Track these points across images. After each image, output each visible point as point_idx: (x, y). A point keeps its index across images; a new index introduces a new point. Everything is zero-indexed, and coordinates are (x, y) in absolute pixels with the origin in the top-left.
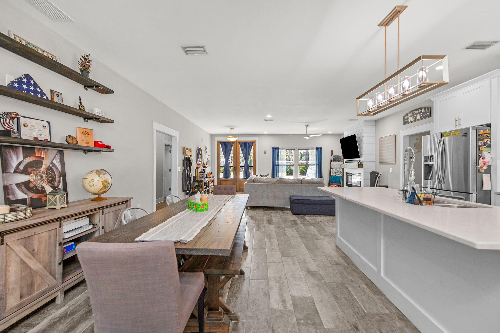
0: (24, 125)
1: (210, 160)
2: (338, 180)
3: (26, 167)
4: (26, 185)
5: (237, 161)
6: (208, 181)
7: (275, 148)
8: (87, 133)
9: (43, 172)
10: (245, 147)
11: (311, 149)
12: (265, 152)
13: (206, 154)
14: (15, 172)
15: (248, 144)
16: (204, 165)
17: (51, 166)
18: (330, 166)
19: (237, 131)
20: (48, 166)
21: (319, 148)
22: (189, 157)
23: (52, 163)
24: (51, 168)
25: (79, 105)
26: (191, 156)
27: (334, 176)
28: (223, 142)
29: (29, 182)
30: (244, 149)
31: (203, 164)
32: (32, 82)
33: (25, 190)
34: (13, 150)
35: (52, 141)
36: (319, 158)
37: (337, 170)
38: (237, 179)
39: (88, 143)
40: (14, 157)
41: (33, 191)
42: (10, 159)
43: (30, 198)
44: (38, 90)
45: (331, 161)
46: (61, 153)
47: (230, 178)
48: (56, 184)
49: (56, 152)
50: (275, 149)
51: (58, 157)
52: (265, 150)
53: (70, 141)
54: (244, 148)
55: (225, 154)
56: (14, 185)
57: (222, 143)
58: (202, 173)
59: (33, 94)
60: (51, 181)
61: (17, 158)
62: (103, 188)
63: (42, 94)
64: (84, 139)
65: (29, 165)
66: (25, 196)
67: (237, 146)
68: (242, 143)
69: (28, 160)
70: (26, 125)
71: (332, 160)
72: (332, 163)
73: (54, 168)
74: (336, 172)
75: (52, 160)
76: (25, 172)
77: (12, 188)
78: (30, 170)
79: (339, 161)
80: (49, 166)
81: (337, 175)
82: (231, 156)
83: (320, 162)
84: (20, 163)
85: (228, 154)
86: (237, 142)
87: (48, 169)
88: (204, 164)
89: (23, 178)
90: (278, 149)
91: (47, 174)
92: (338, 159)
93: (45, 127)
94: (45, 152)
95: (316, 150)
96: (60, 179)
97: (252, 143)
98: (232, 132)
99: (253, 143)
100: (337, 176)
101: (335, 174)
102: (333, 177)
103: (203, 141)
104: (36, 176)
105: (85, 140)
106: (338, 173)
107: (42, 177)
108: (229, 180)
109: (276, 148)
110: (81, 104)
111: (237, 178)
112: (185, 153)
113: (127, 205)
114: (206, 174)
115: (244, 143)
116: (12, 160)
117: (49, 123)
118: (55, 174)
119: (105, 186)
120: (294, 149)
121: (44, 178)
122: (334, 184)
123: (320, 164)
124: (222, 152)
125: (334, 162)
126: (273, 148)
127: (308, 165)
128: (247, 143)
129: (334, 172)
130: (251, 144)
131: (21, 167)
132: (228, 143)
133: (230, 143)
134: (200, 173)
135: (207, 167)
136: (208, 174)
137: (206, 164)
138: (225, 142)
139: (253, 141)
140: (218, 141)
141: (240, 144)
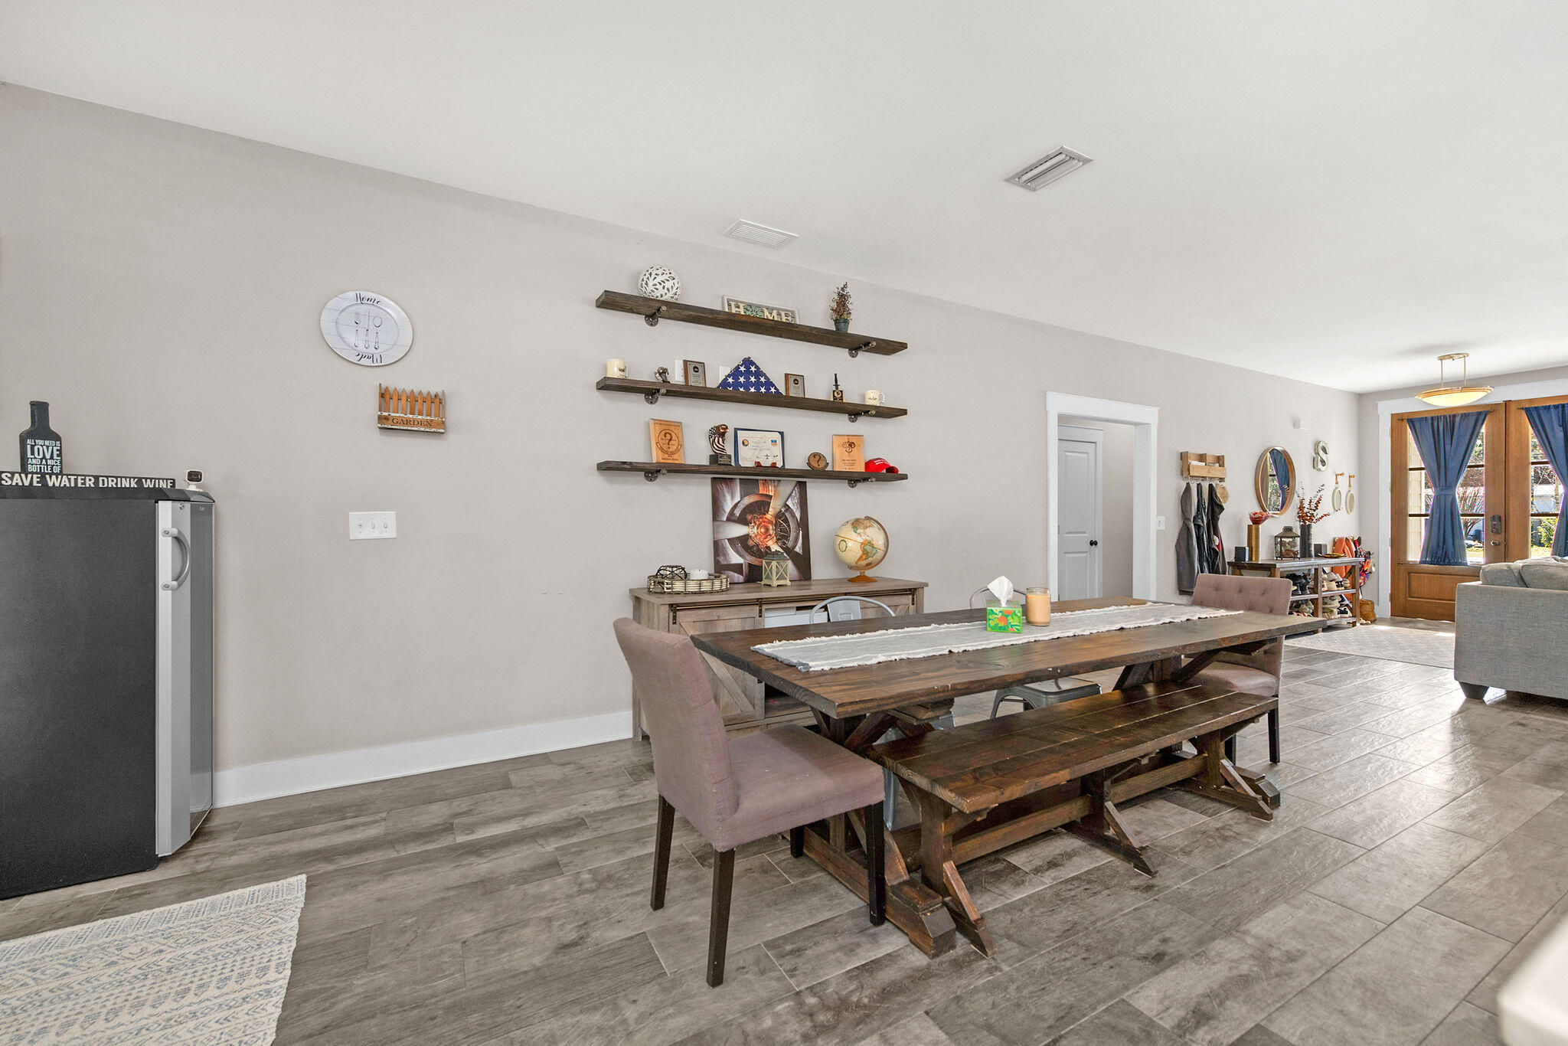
0: (743, 443)
1: (1354, 491)
3: (745, 511)
4: (743, 543)
5: (1512, 487)
6: (1316, 570)
8: (851, 445)
9: (770, 522)
13: (1319, 470)
14: (729, 520)
16: (1306, 510)
17: (783, 510)
19: (1480, 362)
20: (778, 511)
22: (1211, 486)
23: (786, 505)
24: (783, 514)
25: (834, 391)
26: (1222, 480)
28: (1421, 416)
29: (747, 537)
31: (1301, 508)
32: (753, 369)
33: (741, 549)
34: (727, 484)
35: (786, 467)
39: (853, 464)
40: (728, 497)
41: (753, 552)
42: (722, 499)
43: (747, 564)
44: (763, 379)
46: (802, 486)
47: (1465, 564)
48: (790, 544)
49: (794, 483)
51: (796, 494)
53: (815, 464)
55: (1434, 466)
56: (727, 541)
57: (1421, 419)
58: (1290, 540)
59: (742, 390)
60: (782, 537)
61: (733, 498)
62: (864, 557)
63: (769, 384)
64: (846, 456)
65: (749, 509)
66: (740, 561)
69: (747, 501)
70: (746, 443)
73: (788, 515)
75: (784, 500)
76: (743, 520)
77: (723, 545)
78: (749, 517)
80: (780, 511)
84: (736, 506)
86: (1513, 407)
87: (779, 515)
88: (1306, 505)
89: (739, 530)
91: (777, 525)
93: (776, 441)
94: (775, 487)
96: (798, 534)
98: (1453, 369)
103: (1305, 423)
104: (758, 528)
105: (847, 458)
107: (767, 530)
108: (1460, 572)
110: (837, 388)
112: (1189, 471)
113: (913, 599)
114: (1319, 545)
115: (1556, 407)
116: (725, 500)
117: (782, 433)
118: (789, 526)
119: (865, 553)
121: (771, 532)
124: (1415, 460)
131: (737, 512)
132: (1454, 416)
133: (1465, 416)
134: (1279, 540)
135: (1319, 516)
136: (1334, 543)
137: (1313, 507)
138: (1432, 418)
140: (1401, 414)
141: (1534, 412)
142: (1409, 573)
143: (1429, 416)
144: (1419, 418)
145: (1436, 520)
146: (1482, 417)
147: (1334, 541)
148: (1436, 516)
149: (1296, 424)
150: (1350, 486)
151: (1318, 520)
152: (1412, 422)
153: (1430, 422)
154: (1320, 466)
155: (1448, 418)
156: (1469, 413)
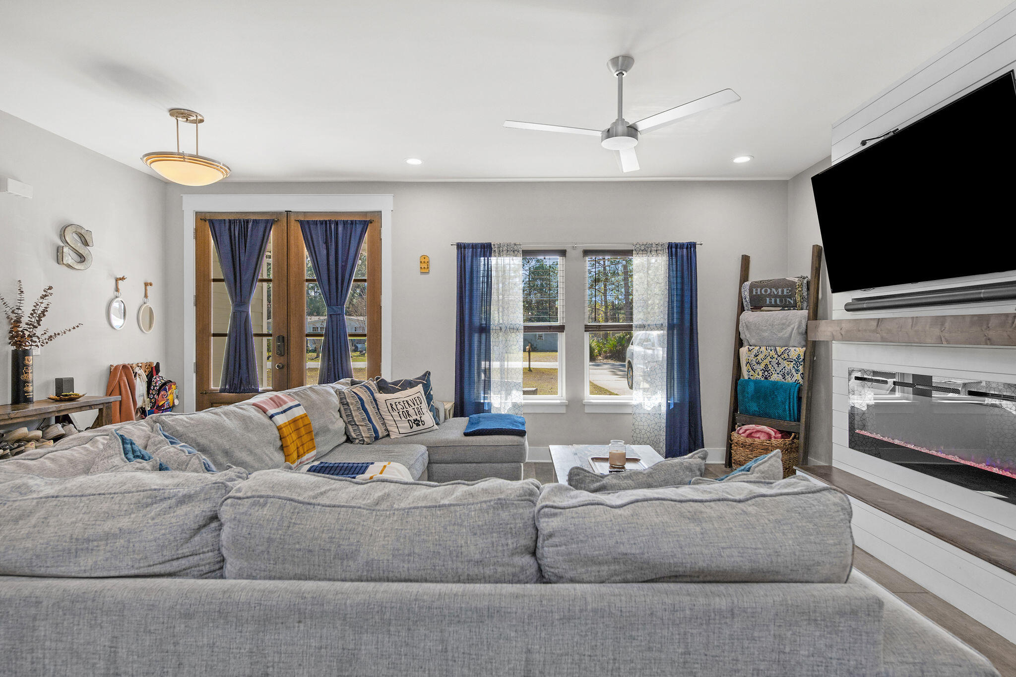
2: (784, 403)
7: (469, 245)
10: (326, 243)
11: (647, 249)
12: (425, 266)
15: (340, 229)
18: (738, 333)
21: (681, 246)
27: (756, 382)
28: (223, 218)
30: (325, 252)
36: (682, 296)
37: (772, 353)
45: (741, 309)
47: (257, 391)
50: (469, 252)
52: (424, 257)
54: (323, 246)
55: (232, 278)
57: (219, 222)
67: (291, 237)
68: (315, 223)
71: (745, 304)
72: (749, 316)
74: (767, 361)
79: (786, 306)
81: (775, 377)
82: (258, 284)
83: (687, 311)
85: (247, 276)
86: (292, 218)
90: (486, 249)
92: (776, 296)
95: (670, 255)
97: (360, 221)
99: (365, 224)
100: (775, 383)
101: (766, 369)
102: (751, 388)
106: (778, 370)
109: (474, 246)
115: (321, 222)
120: (563, 253)
122: (758, 419)
123: (687, 324)
124: (215, 270)
125: (757, 313)
126: (461, 247)
127: (631, 326)
128: (337, 223)
129: (758, 363)
130: (359, 228)
132: (248, 221)
133: (256, 222)
138: (230, 221)
139: (365, 213)
140: (203, 214)
141: (306, 226)
143: (227, 218)
145: (233, 341)
146: (269, 226)
148: (234, 336)
152: (212, 224)
153: (227, 224)
154: (71, 261)
155: (243, 224)
156: (259, 220)
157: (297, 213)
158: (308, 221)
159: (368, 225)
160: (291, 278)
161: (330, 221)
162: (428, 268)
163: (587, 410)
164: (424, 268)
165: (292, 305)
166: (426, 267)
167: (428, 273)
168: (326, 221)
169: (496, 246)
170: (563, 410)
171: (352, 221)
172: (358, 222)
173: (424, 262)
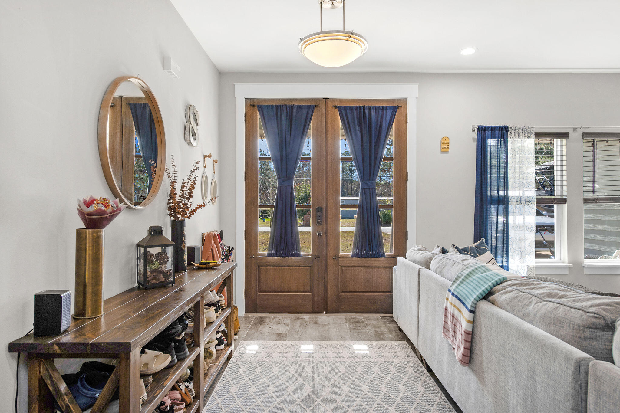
1: (216, 179)
7: (488, 127)
12: (445, 146)
13: (190, 144)
15: (373, 114)
16: (178, 198)
28: (271, 104)
30: (359, 133)
31: (172, 195)
38: (331, 262)
47: (299, 255)
50: (488, 134)
52: (445, 138)
54: (358, 128)
55: (279, 157)
58: (159, 250)
67: (329, 121)
68: (351, 108)
85: (292, 155)
86: (330, 105)
88: (178, 191)
90: (503, 131)
97: (390, 107)
99: (395, 109)
103: (173, 63)
108: (296, 264)
109: (492, 129)
111: (330, 253)
114: (191, 250)
115: (356, 108)
126: (481, 130)
128: (370, 108)
130: (389, 113)
132: (292, 107)
133: (300, 107)
134: (142, 250)
135: (193, 207)
136: (203, 241)
137: (186, 194)
138: (277, 106)
139: (393, 100)
140: (252, 100)
141: (343, 112)
142: (259, 266)
143: (274, 104)
144: (267, 105)
145: (279, 211)
146: (311, 112)
147: (203, 239)
148: (280, 206)
149: (165, 62)
150: (214, 173)
151: (192, 213)
152: (262, 109)
153: (275, 110)
154: (192, 139)
155: (288, 109)
156: (303, 105)
157: (334, 100)
158: (345, 107)
159: (397, 110)
160: (328, 157)
161: (364, 107)
162: (448, 148)
163: (586, 272)
164: (445, 148)
165: (329, 181)
166: (447, 147)
167: (447, 152)
168: (360, 107)
169: (513, 128)
170: (566, 272)
171: (383, 107)
172: (388, 108)
173: (445, 143)
